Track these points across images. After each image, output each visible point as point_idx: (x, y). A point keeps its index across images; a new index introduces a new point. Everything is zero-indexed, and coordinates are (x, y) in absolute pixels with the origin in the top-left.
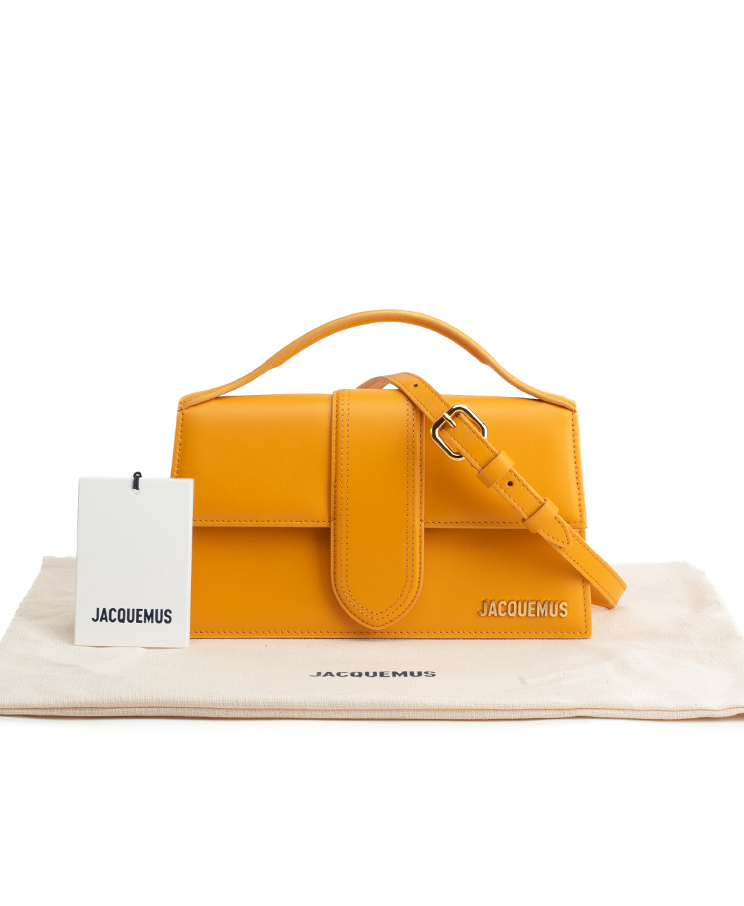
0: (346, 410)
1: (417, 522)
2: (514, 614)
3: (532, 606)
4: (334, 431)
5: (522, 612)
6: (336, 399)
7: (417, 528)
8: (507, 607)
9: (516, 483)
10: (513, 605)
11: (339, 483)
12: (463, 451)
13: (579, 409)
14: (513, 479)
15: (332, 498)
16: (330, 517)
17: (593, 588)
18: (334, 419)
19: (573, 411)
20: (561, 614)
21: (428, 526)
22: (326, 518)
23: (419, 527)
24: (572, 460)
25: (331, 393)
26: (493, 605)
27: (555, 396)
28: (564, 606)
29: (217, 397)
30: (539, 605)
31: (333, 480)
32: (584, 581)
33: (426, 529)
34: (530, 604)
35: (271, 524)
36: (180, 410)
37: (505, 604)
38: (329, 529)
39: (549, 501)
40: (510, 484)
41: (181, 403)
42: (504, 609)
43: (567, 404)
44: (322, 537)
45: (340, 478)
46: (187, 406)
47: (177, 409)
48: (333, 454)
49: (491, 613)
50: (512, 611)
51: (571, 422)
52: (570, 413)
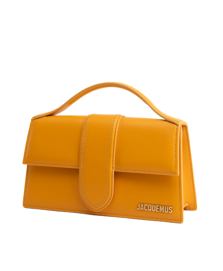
0: (89, 122)
3: (158, 207)
4: (83, 130)
5: (154, 209)
6: (87, 117)
7: (111, 171)
8: (148, 207)
10: (150, 206)
15: (80, 157)
16: (79, 165)
18: (84, 125)
19: (177, 125)
20: (169, 212)
24: (174, 146)
26: (142, 205)
28: (171, 209)
30: (161, 207)
31: (81, 150)
33: (115, 172)
34: (157, 206)
35: (59, 166)
37: (147, 205)
42: (146, 207)
48: (82, 139)
49: (141, 208)
50: (150, 209)
51: (176, 130)
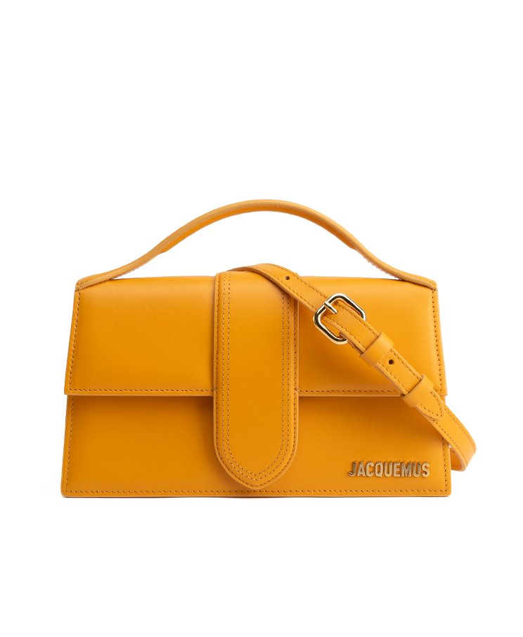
0: (227, 289)
1: (292, 391)
2: (381, 475)
3: (398, 467)
4: (216, 308)
5: (388, 473)
6: (218, 280)
7: (292, 397)
8: (374, 468)
9: (396, 361)
10: (379, 466)
11: (220, 356)
12: (347, 334)
13: (439, 288)
14: (393, 357)
15: (215, 370)
16: (213, 387)
17: (453, 451)
18: (216, 297)
19: (434, 290)
20: (424, 475)
21: (302, 395)
22: (209, 388)
23: (293, 396)
24: (433, 334)
25: (214, 275)
26: (361, 466)
27: (416, 277)
28: (426, 467)
29: (111, 279)
30: (404, 467)
31: (215, 353)
32: (445, 443)
33: (300, 397)
34: (395, 465)
35: (160, 394)
36: (77, 290)
37: (373, 465)
38: (212, 398)
39: (425, 377)
40: (391, 362)
41: (78, 284)
42: (371, 470)
43: (428, 283)
44: (205, 405)
45: (221, 350)
46: (83, 287)
47: (74, 289)
48: (216, 330)
49: (360, 473)
50: (379, 472)
51: (431, 300)
52: (430, 291)
